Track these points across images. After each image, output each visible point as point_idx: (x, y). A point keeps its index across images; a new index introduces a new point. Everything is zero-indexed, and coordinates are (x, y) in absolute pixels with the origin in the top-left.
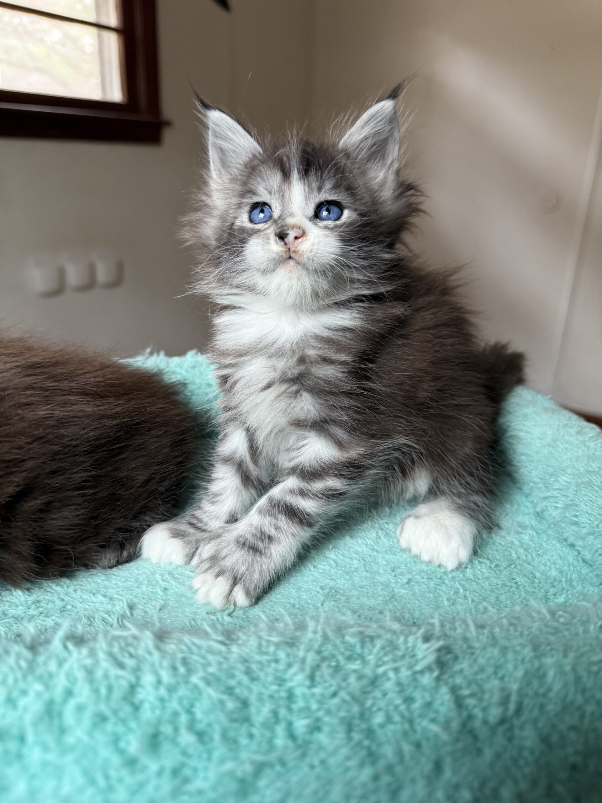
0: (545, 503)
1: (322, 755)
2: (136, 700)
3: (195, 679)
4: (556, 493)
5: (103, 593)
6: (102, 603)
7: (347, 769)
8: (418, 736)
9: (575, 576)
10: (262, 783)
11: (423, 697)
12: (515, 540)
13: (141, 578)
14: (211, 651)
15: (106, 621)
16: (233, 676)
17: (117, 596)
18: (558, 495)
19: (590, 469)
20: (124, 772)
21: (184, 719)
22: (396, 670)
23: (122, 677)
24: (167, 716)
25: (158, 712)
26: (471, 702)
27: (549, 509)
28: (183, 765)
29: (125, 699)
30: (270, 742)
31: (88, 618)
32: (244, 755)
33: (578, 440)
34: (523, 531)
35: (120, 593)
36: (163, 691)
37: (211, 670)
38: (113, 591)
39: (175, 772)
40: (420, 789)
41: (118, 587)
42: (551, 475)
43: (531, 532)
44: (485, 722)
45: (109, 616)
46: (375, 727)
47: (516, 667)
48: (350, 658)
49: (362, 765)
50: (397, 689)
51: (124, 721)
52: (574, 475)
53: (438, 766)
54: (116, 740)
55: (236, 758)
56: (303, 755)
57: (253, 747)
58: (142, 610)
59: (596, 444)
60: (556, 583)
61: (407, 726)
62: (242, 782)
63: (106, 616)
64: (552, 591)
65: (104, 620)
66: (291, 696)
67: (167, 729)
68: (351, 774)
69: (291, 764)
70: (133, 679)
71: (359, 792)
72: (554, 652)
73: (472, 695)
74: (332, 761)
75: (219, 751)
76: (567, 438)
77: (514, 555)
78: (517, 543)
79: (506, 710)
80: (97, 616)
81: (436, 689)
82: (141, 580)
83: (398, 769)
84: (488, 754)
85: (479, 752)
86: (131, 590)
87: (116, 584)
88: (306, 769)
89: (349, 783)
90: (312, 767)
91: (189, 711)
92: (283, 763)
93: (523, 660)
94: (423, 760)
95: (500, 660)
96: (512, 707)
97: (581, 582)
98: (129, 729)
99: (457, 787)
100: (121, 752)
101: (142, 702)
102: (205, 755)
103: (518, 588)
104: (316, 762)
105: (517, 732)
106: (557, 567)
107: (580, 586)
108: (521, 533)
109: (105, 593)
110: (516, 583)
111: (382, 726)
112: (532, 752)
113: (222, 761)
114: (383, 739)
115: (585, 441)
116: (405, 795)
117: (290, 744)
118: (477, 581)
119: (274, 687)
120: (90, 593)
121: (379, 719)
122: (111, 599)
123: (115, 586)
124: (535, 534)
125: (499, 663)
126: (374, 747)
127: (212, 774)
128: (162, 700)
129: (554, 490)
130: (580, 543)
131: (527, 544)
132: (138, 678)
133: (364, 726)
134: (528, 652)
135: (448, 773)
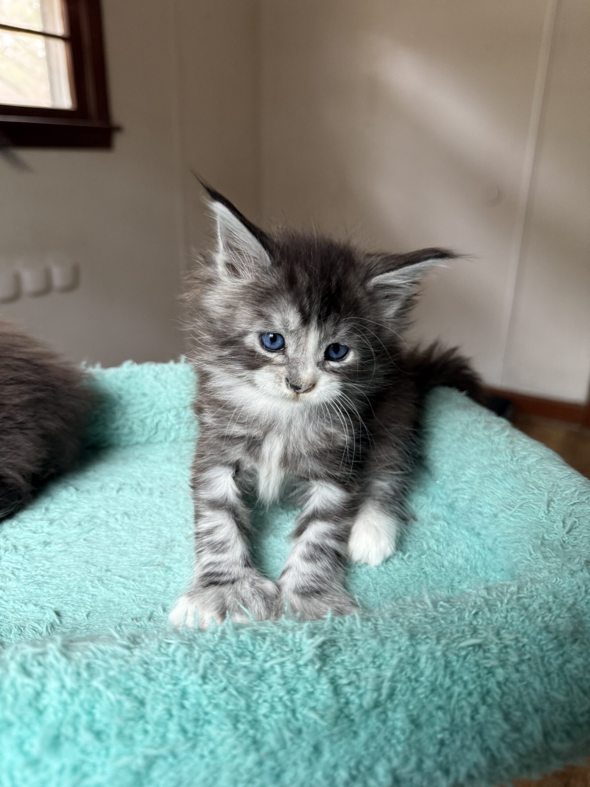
0: (455, 495)
1: (211, 745)
2: (41, 706)
3: (96, 683)
4: (463, 485)
5: (35, 602)
6: (33, 612)
7: (235, 757)
8: (299, 724)
9: (479, 564)
10: (155, 774)
11: (305, 688)
12: (427, 531)
13: (72, 584)
14: (115, 656)
15: (36, 629)
16: (132, 678)
17: (48, 605)
18: (465, 487)
19: (493, 462)
20: (28, 772)
21: (84, 719)
22: (282, 664)
23: (28, 685)
24: (69, 718)
25: (60, 715)
26: (348, 690)
27: (459, 500)
28: (83, 762)
29: (30, 704)
30: (164, 737)
31: (19, 628)
32: (139, 750)
33: (484, 435)
34: (435, 522)
35: (51, 601)
36: (65, 696)
37: (111, 673)
38: (45, 599)
39: (75, 769)
40: (302, 772)
41: (49, 595)
42: (460, 468)
43: (442, 523)
44: (361, 706)
45: (39, 624)
46: (261, 718)
47: (392, 656)
48: (241, 656)
49: (247, 752)
50: (282, 682)
51: (28, 726)
52: (478, 468)
53: (317, 749)
54: (21, 744)
55: (132, 753)
56: (194, 747)
57: (148, 742)
58: (71, 617)
59: (499, 438)
60: (461, 571)
61: (289, 715)
62: (137, 774)
63: (36, 625)
64: (457, 579)
65: (34, 629)
66: (184, 694)
67: (68, 731)
68: (238, 761)
69: (182, 755)
70: (38, 687)
71: (245, 777)
72: (428, 641)
73: (349, 684)
74: (220, 751)
75: (116, 747)
76: (475, 433)
77: (425, 546)
78: (428, 534)
79: (380, 695)
80: (27, 625)
81: (317, 680)
82: (72, 587)
83: (281, 754)
84: (363, 735)
85: (356, 734)
86: (62, 598)
87: (48, 592)
88: (197, 759)
89: (236, 769)
90: (202, 757)
91: (90, 713)
92: (174, 755)
93: (399, 650)
94: (304, 744)
95: (378, 650)
96: (385, 691)
97: (484, 569)
98: (34, 733)
99: (335, 767)
100: (25, 754)
101: (46, 707)
102: (103, 752)
103: (426, 578)
104: (206, 753)
105: (390, 714)
106: (464, 555)
107: (483, 573)
108: (433, 524)
109: (37, 601)
110: (425, 573)
111: (266, 716)
112: (403, 732)
113: (119, 756)
114: (268, 728)
115: (490, 436)
116: (287, 777)
117: (181, 738)
118: (389, 572)
119: (170, 687)
120: (22, 603)
121: (264, 709)
122: (42, 608)
123: (46, 595)
124: (446, 524)
125: (378, 653)
126: (259, 736)
127: (109, 770)
128: (65, 704)
129: (462, 482)
130: (483, 532)
131: (438, 535)
132: (43, 685)
133: (250, 718)
134: (404, 641)
135: (327, 756)
